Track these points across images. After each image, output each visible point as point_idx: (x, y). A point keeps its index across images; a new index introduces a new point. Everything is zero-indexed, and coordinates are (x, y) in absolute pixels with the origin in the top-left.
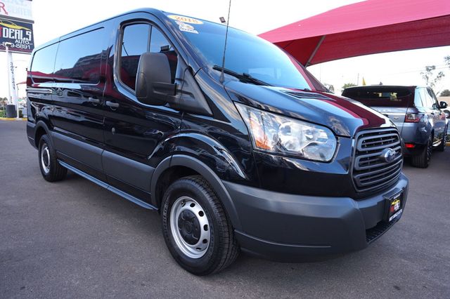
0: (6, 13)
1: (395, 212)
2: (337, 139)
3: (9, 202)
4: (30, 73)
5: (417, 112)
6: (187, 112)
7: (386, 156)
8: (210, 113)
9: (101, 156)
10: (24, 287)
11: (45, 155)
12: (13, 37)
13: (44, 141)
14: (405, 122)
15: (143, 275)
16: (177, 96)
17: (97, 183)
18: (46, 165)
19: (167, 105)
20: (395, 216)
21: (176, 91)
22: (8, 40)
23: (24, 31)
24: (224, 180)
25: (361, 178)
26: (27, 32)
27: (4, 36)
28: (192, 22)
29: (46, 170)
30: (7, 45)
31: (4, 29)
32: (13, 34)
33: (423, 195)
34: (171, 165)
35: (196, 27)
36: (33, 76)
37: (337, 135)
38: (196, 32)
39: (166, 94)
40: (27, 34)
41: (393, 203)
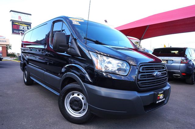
0: (21, 20)
1: (160, 99)
2: (130, 66)
3: (8, 92)
4: (23, 42)
5: (187, 59)
6: (74, 56)
7: (155, 74)
8: (80, 55)
9: (43, 74)
10: (3, 124)
11: (26, 74)
12: (23, 29)
13: (26, 69)
14: (181, 63)
15: (51, 122)
16: (69, 49)
17: (42, 85)
18: (26, 79)
19: (65, 52)
20: (160, 101)
21: (68, 47)
22: (21, 30)
23: (28, 27)
24: (84, 82)
25: (141, 83)
26: (29, 27)
27: (20, 29)
28: (79, 21)
29: (26, 80)
30: (21, 32)
31: (20, 26)
32: (23, 28)
33: (187, 96)
34: (66, 77)
35: (80, 23)
36: (24, 43)
37: (130, 65)
38: (80, 25)
39: (64, 48)
40: (29, 28)
41: (159, 95)
